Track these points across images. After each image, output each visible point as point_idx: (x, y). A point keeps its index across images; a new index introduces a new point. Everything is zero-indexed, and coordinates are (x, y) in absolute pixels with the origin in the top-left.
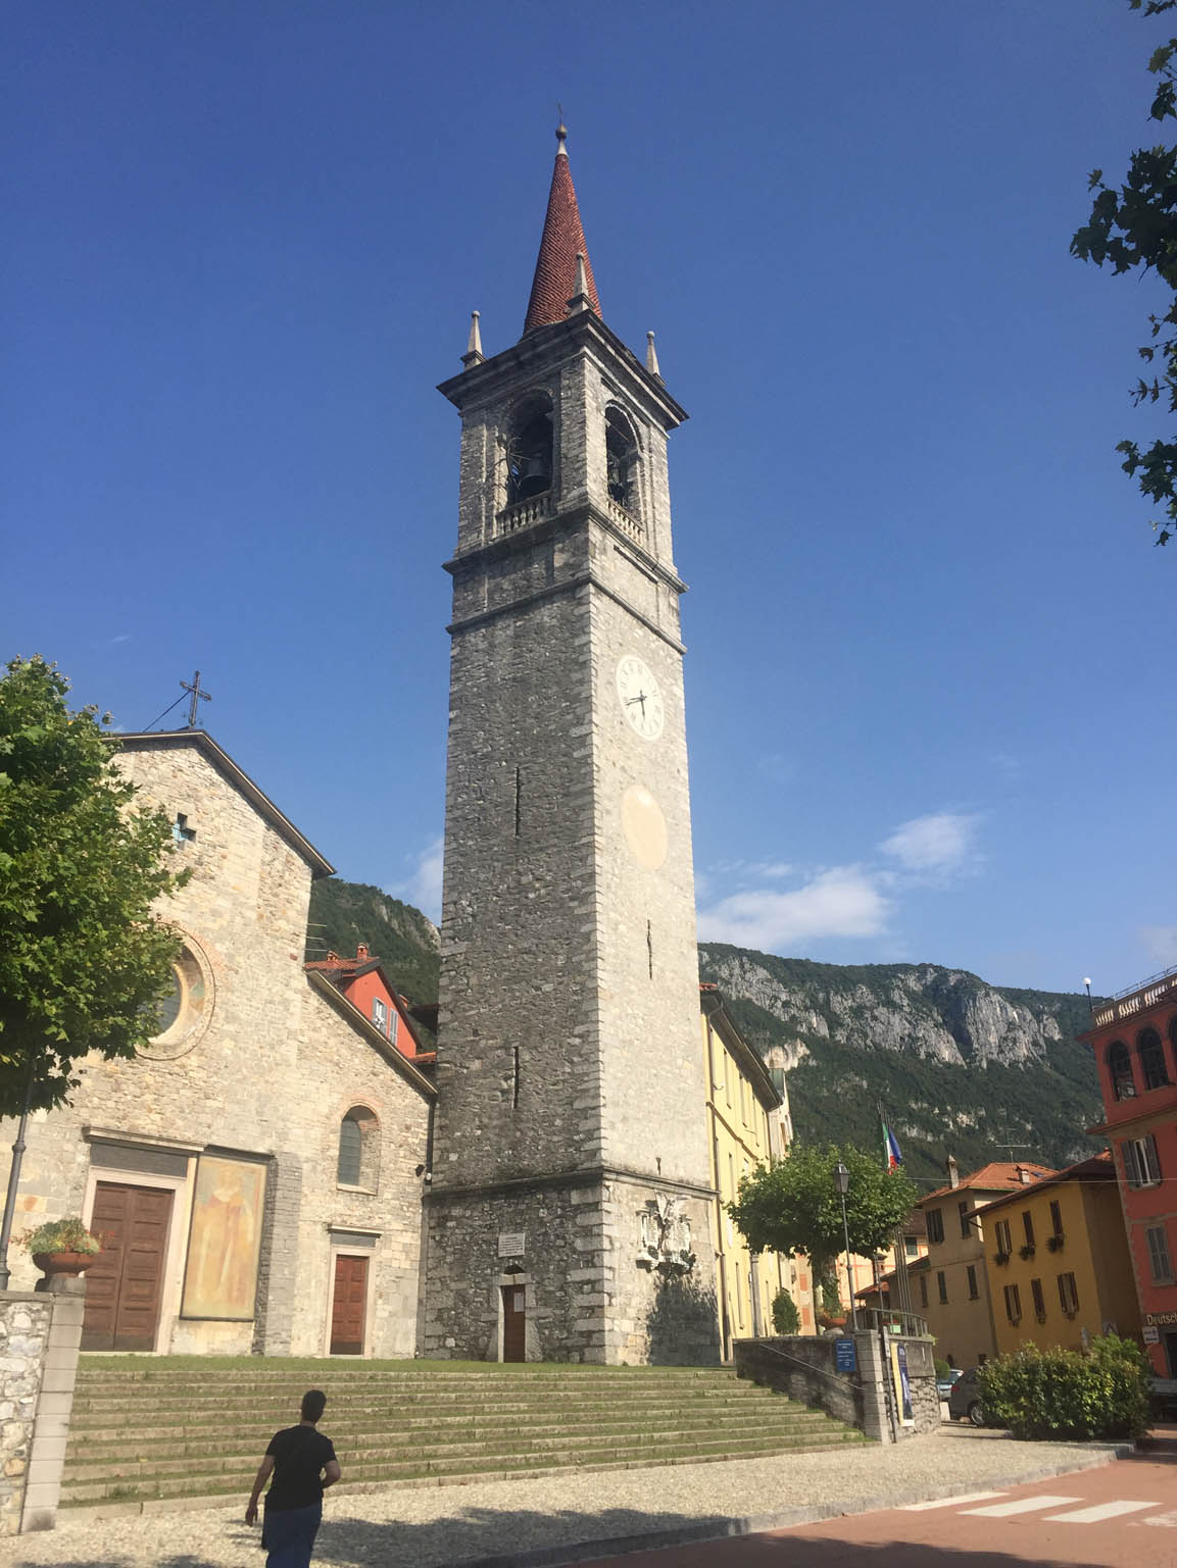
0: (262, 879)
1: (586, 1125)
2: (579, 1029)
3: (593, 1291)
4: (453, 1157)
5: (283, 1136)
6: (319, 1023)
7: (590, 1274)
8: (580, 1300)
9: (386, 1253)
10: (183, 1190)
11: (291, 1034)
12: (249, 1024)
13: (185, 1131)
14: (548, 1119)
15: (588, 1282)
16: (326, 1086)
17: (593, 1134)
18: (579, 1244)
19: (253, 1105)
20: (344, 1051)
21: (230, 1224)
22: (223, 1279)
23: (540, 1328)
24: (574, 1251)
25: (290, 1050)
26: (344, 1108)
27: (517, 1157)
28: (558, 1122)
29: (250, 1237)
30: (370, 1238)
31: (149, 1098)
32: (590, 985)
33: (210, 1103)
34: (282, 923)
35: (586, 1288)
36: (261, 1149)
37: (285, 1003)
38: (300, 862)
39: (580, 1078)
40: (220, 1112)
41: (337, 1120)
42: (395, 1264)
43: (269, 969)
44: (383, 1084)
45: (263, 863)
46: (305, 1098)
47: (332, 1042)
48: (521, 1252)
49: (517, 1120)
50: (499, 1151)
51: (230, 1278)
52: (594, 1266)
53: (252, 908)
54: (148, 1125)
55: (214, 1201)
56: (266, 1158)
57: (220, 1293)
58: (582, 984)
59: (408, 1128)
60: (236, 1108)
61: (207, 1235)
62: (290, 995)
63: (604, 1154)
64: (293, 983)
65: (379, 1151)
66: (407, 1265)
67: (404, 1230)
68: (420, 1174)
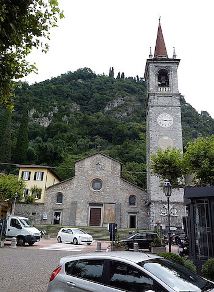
6: (123, 185)
10: (102, 208)
12: (111, 187)
13: (102, 201)
19: (113, 197)
20: (128, 188)
21: (110, 212)
22: (110, 218)
25: (119, 189)
26: (129, 195)
29: (113, 213)
30: (136, 213)
33: (106, 197)
34: (116, 173)
37: (117, 183)
38: (118, 164)
41: (128, 197)
43: (114, 179)
45: (112, 165)
46: (122, 195)
53: (110, 172)
54: (97, 201)
55: (108, 209)
56: (115, 203)
60: (110, 198)
61: (107, 213)
63: (151, 199)
64: (118, 180)
65: (137, 201)
66: (144, 216)
67: (143, 211)
68: (146, 203)
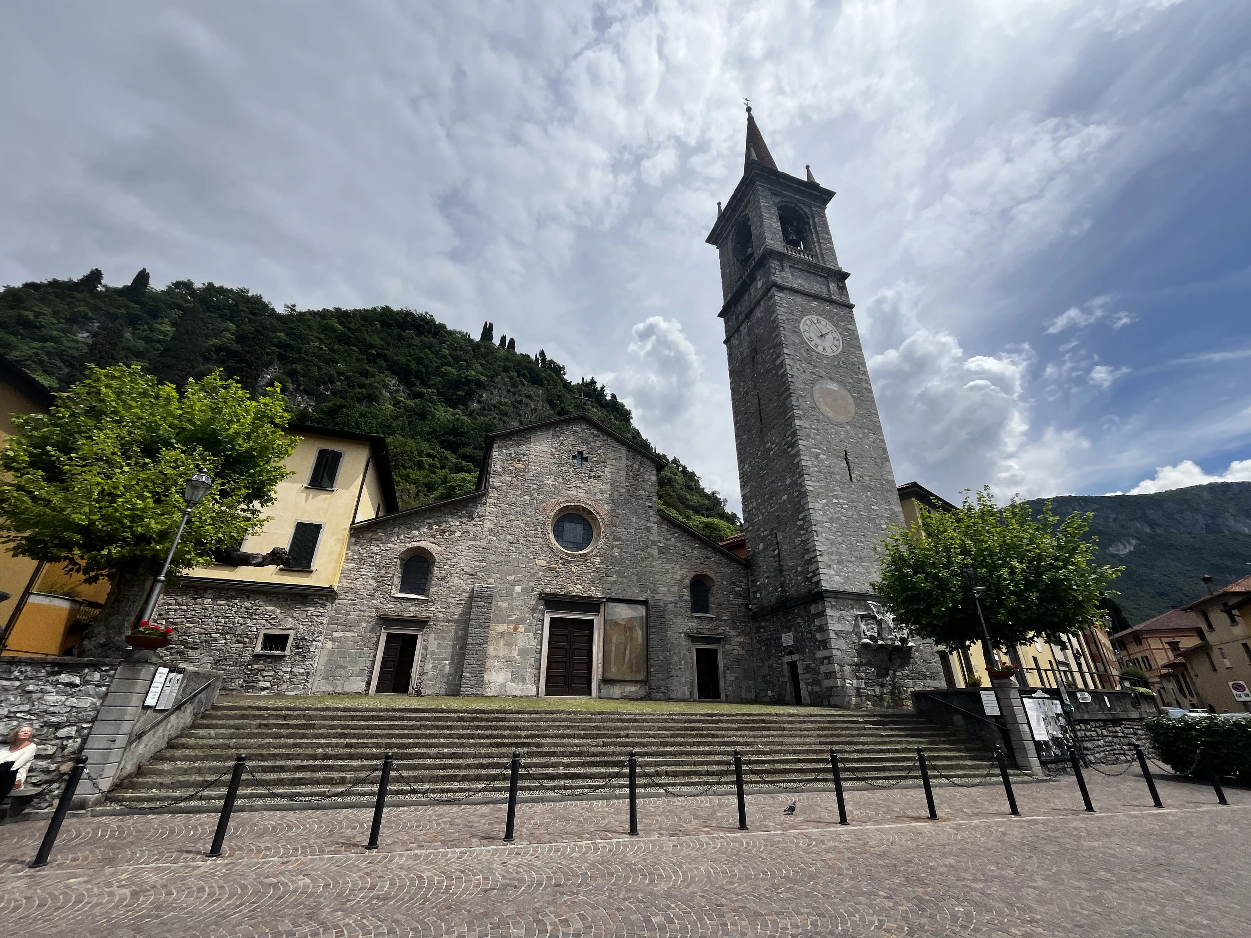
0: (627, 474)
1: (812, 568)
2: (801, 516)
3: (829, 663)
4: (758, 595)
5: (655, 592)
6: (669, 536)
7: (825, 653)
8: (823, 669)
9: (728, 647)
10: (597, 620)
11: (654, 543)
12: (628, 540)
13: (596, 593)
14: (795, 567)
15: (826, 658)
16: (678, 566)
17: (816, 573)
18: (818, 636)
19: (634, 578)
20: (686, 548)
21: (627, 634)
22: (626, 661)
23: (807, 684)
24: (817, 640)
25: (654, 551)
26: (691, 575)
27: (783, 591)
28: (799, 569)
29: (640, 640)
30: (717, 640)
31: (575, 578)
32: (803, 490)
33: (609, 578)
34: (641, 492)
35: (826, 661)
36: (641, 599)
37: (648, 529)
38: (649, 463)
39: (805, 542)
40: (614, 583)
41: (687, 582)
42: (736, 652)
43: (636, 514)
44: (714, 563)
45: (627, 466)
46: (667, 572)
47: (679, 545)
48: (792, 643)
49: (781, 571)
50: (776, 589)
51: (630, 660)
52: (827, 648)
53: (623, 487)
54: (577, 590)
55: (617, 625)
56: (645, 603)
57: (625, 668)
58: (799, 491)
59: (734, 583)
60: (625, 580)
61: (614, 642)
62: (651, 525)
63: (823, 583)
64: (651, 519)
65: (716, 595)
66: (744, 653)
67: (739, 635)
68: (746, 606)
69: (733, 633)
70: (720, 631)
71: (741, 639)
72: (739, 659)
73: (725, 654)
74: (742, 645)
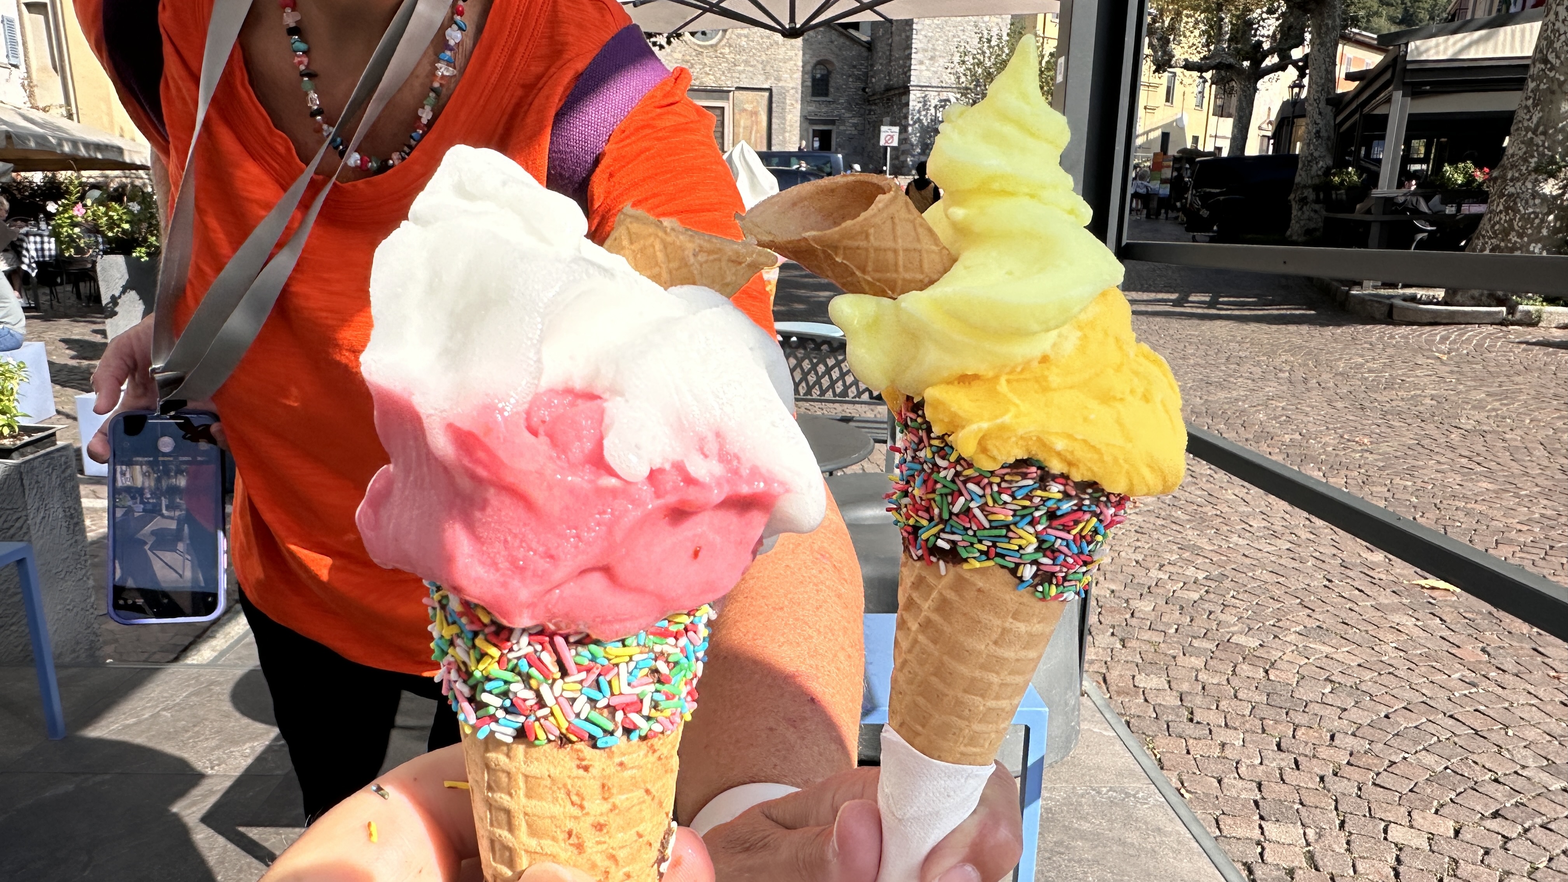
1: (908, 63)
4: (874, 80)
5: (778, 79)
9: (842, 128)
10: (728, 107)
14: (899, 60)
16: (800, 52)
17: (910, 68)
21: (752, 118)
26: (813, 61)
27: (890, 80)
29: (764, 123)
30: (832, 122)
31: (707, 69)
33: (737, 68)
36: (764, 86)
41: (809, 68)
42: (848, 132)
44: (837, 46)
46: (790, 58)
49: (890, 61)
50: (885, 77)
51: (755, 141)
52: (906, 133)
54: (710, 80)
55: (745, 110)
56: (767, 90)
59: (854, 67)
60: (751, 69)
61: (742, 123)
63: (912, 79)
65: (836, 80)
66: (855, 132)
67: (854, 116)
68: (864, 90)
69: (847, 115)
70: (836, 113)
71: (855, 121)
72: (851, 138)
73: (838, 134)
74: (855, 125)
